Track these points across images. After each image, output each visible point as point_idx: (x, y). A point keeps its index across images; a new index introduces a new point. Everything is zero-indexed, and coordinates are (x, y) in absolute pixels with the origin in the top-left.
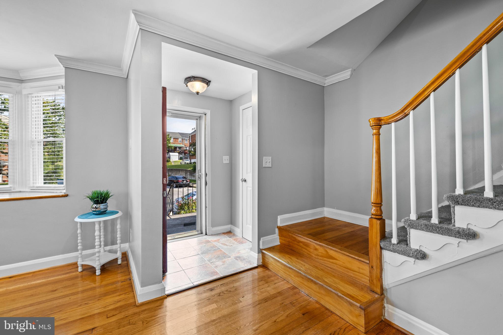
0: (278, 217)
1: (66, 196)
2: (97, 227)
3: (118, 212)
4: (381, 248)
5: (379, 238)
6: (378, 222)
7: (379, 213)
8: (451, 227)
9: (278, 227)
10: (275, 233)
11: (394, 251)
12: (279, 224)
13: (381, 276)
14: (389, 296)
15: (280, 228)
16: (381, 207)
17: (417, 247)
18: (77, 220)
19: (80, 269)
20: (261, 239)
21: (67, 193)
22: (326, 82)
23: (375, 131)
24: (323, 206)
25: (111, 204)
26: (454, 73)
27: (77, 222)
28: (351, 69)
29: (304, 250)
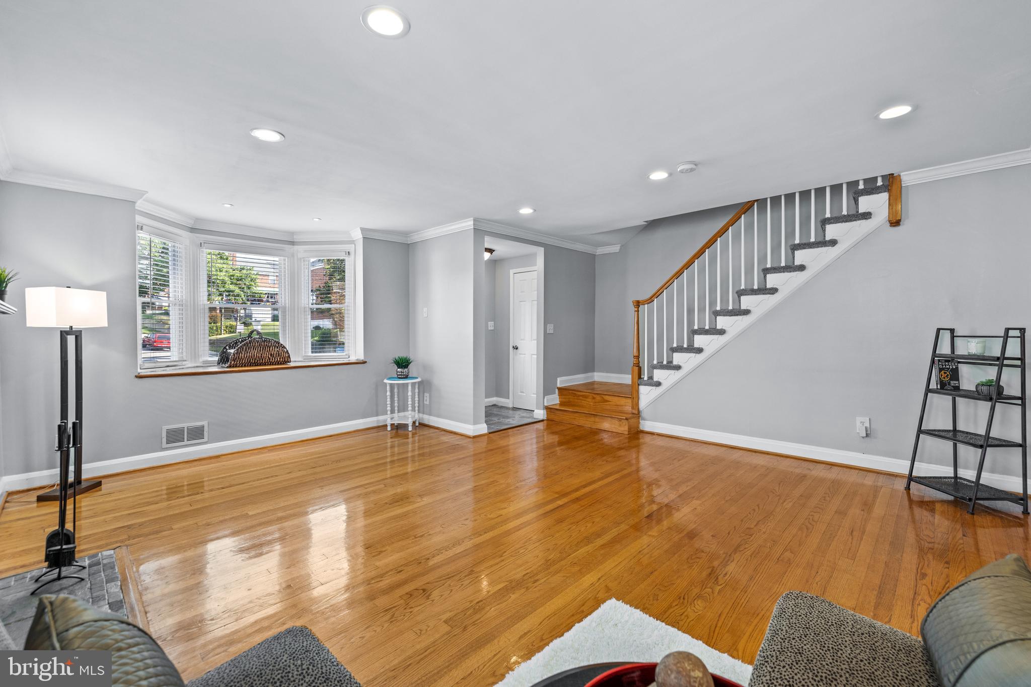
0: (558, 379)
1: (364, 362)
2: (410, 387)
3: (417, 378)
4: (639, 385)
5: (637, 378)
6: (637, 368)
7: (637, 362)
8: (671, 365)
9: (557, 388)
10: (555, 393)
11: (645, 385)
12: (559, 385)
13: (638, 403)
14: (642, 415)
15: (559, 389)
16: (638, 358)
17: (657, 380)
18: (386, 381)
19: (389, 428)
20: (546, 397)
21: (364, 360)
22: (598, 251)
23: (636, 309)
24: (593, 371)
25: (413, 369)
26: (674, 281)
27: (386, 383)
28: (620, 245)
29: (583, 401)
